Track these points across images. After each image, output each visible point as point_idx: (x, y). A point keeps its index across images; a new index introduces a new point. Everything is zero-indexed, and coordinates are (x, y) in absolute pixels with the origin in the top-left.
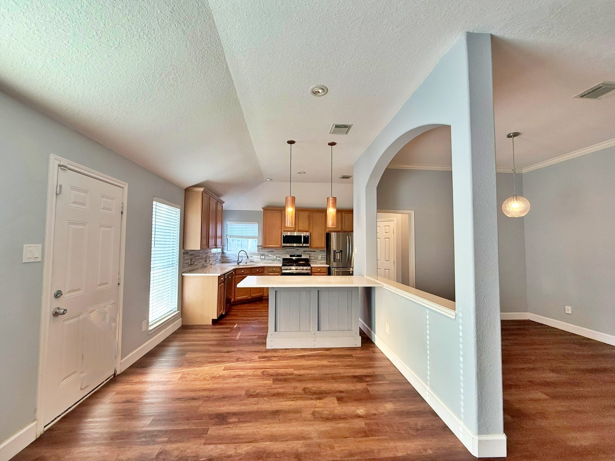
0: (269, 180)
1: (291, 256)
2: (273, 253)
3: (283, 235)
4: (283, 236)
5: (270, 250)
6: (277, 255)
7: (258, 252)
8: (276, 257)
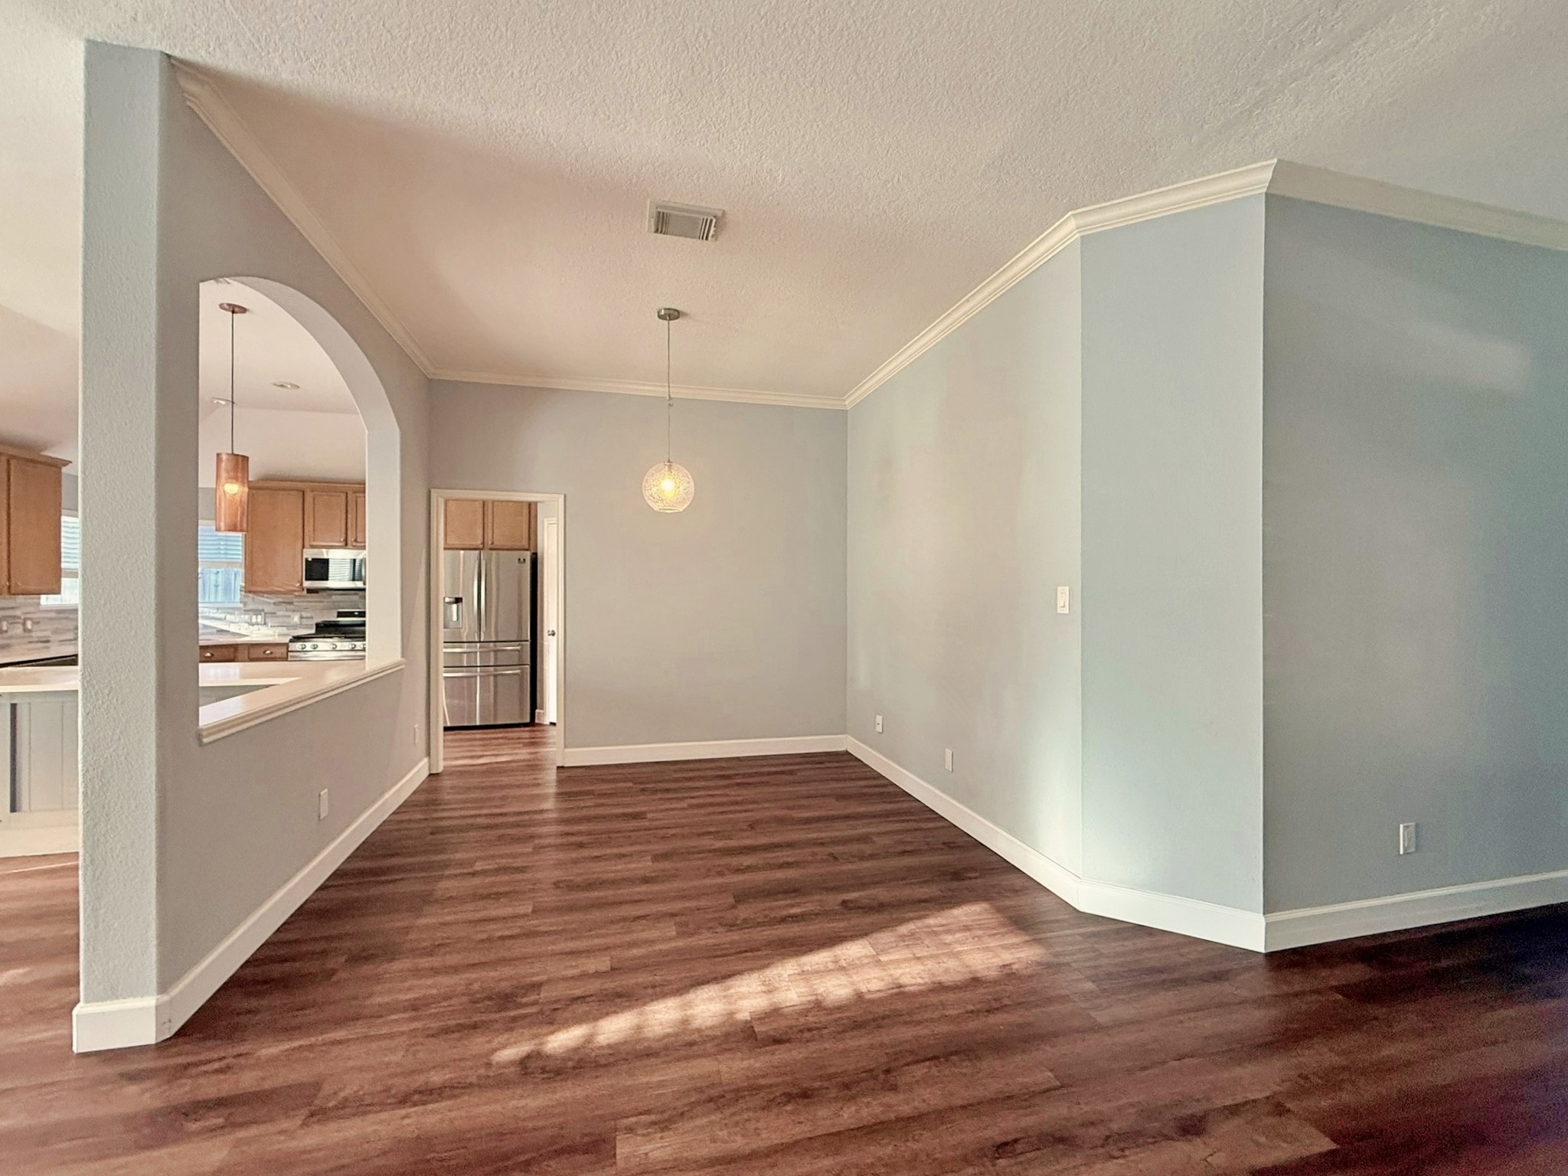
0: (223, 403)
1: (340, 615)
2: (292, 606)
3: (305, 556)
4: (307, 560)
5: (281, 600)
6: (304, 614)
7: (241, 605)
8: (301, 618)
